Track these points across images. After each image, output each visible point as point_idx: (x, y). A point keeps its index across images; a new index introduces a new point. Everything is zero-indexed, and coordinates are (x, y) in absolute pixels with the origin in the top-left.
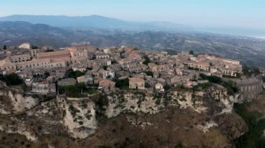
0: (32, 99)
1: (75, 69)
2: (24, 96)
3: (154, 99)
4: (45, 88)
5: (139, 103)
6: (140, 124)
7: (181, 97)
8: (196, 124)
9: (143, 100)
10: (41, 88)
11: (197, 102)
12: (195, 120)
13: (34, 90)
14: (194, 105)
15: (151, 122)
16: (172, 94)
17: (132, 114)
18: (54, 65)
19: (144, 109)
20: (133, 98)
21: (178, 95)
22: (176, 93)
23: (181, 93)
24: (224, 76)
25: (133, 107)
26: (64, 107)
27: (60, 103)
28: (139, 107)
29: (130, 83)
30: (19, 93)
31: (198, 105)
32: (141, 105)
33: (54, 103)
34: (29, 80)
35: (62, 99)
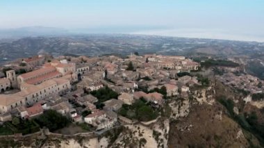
2: (99, 138)
3: (189, 102)
5: (179, 109)
6: (187, 128)
7: (199, 95)
8: (214, 115)
9: (182, 105)
11: (209, 97)
12: (212, 112)
14: (207, 99)
16: (193, 94)
18: (61, 87)
19: (182, 114)
20: (175, 105)
22: (196, 92)
23: (199, 91)
25: (174, 115)
26: (141, 135)
27: (134, 132)
28: (179, 112)
29: (167, 92)
30: (93, 137)
31: (210, 99)
32: (181, 111)
33: (128, 136)
34: (76, 114)
35: (137, 126)
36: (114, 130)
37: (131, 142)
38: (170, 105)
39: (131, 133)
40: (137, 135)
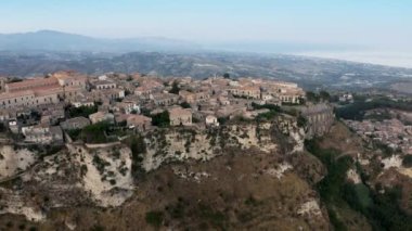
0: (28, 152)
1: (77, 105)
2: (16, 148)
3: (208, 138)
4: (46, 134)
5: (187, 145)
6: (194, 175)
7: (242, 133)
8: (266, 168)
9: (193, 140)
10: (41, 134)
11: (263, 139)
12: (264, 163)
13: (28, 139)
14: (260, 142)
15: (207, 172)
16: (229, 130)
17: (178, 162)
18: (41, 100)
19: (194, 154)
20: (178, 138)
21: (238, 130)
22: (234, 128)
23: (241, 126)
24: (283, 104)
25: (179, 153)
26: (82, 160)
27: (74, 155)
28: (188, 151)
29: (171, 118)
30: (7, 144)
31: (265, 143)
32: (191, 149)
33: (64, 156)
34: (15, 123)
35: (78, 148)
36: (48, 147)
37: (69, 166)
38: (167, 136)
39: (68, 154)
40: (78, 159)
